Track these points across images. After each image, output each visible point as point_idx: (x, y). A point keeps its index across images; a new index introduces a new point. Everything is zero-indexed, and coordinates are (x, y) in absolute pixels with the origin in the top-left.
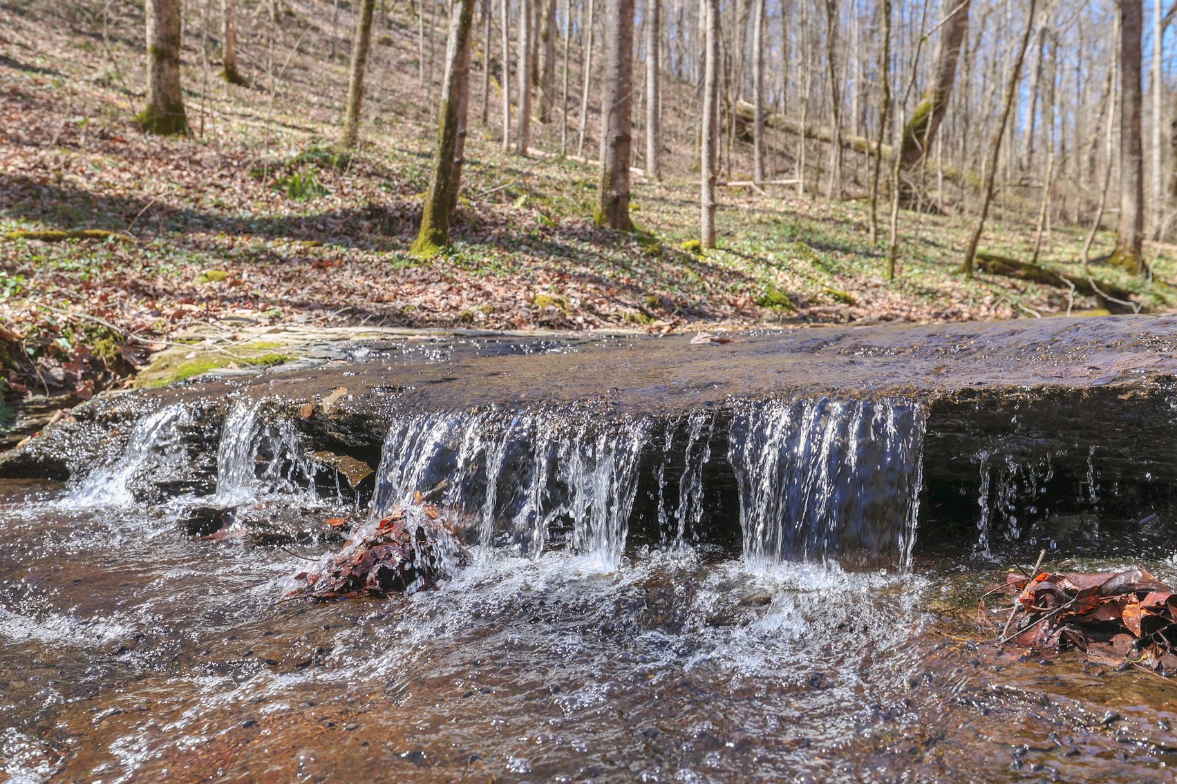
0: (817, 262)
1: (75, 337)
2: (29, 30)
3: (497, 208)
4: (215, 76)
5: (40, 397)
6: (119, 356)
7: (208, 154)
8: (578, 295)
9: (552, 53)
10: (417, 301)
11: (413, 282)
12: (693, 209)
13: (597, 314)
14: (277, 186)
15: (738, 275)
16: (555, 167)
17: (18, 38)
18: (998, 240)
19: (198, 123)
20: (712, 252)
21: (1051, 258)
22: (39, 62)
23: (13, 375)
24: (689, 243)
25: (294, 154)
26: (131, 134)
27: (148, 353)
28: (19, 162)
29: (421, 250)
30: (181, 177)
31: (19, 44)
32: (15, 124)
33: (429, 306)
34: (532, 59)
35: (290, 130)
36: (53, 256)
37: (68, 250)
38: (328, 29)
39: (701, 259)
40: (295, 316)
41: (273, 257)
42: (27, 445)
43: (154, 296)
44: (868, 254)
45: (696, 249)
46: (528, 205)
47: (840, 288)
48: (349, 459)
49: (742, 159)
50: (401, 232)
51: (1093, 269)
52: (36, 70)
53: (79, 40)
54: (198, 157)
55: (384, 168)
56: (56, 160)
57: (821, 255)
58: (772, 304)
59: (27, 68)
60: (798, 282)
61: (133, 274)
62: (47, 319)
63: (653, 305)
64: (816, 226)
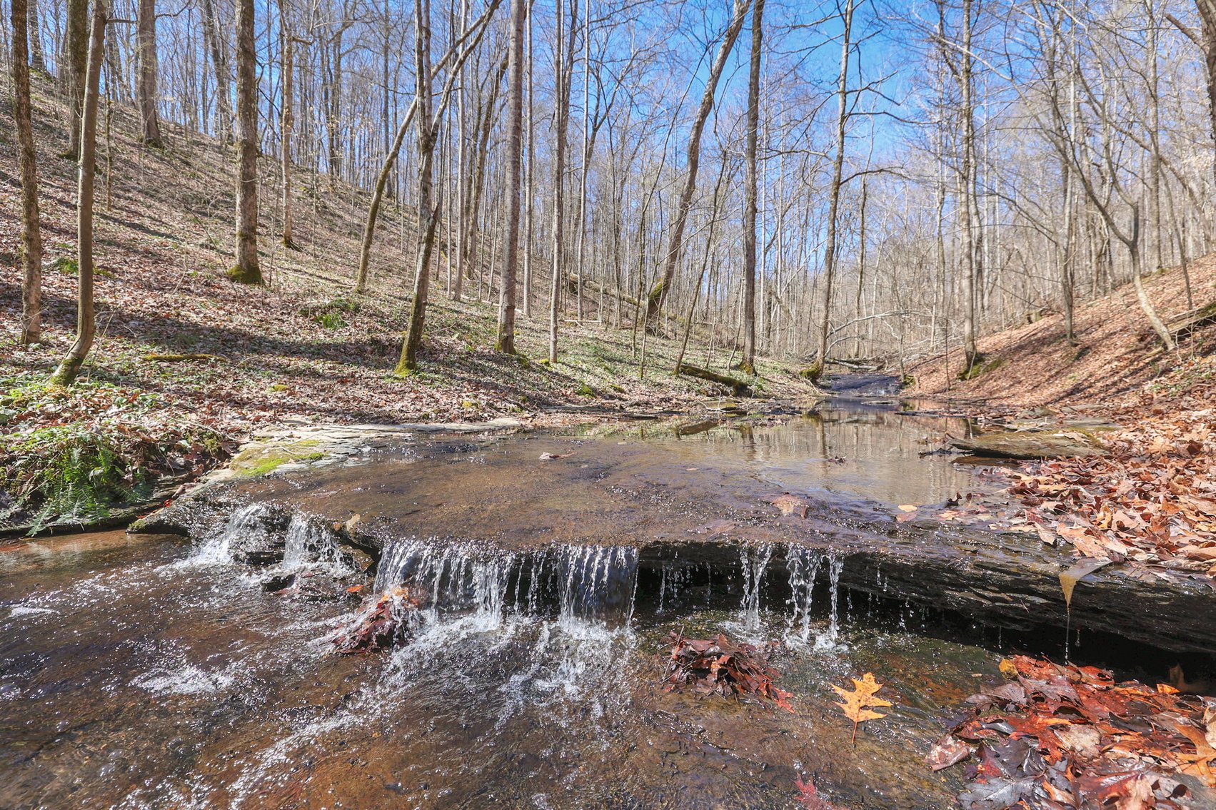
0: (606, 368)
1: (192, 439)
2: (157, 208)
3: (443, 340)
4: (279, 242)
5: (169, 477)
6: (220, 448)
7: (273, 300)
8: (485, 397)
9: (475, 241)
10: (398, 406)
11: (395, 393)
12: (546, 334)
13: (495, 408)
14: (316, 320)
15: (567, 378)
16: (475, 308)
17: (149, 213)
18: (691, 355)
19: (268, 275)
20: (555, 365)
21: (714, 365)
22: (163, 230)
23: (151, 464)
24: (544, 360)
25: (328, 302)
26: (224, 283)
27: (238, 444)
28: (151, 301)
29: (400, 371)
30: (258, 313)
31: (149, 217)
32: (148, 275)
33: (404, 409)
34: (464, 244)
35: (324, 281)
36: (176, 373)
37: (185, 369)
38: (347, 217)
39: (549, 369)
40: (328, 419)
41: (315, 374)
42: (161, 514)
43: (240, 404)
44: (631, 364)
45: (547, 364)
46: (460, 338)
47: (617, 382)
48: (361, 552)
49: (572, 303)
50: (389, 354)
51: (732, 371)
52: (162, 235)
53: (190, 216)
54: (267, 300)
55: (380, 311)
56: (176, 301)
57: (608, 364)
58: (584, 394)
59: (155, 233)
60: (597, 380)
61: (228, 386)
62: (174, 428)
63: (524, 401)
64: (608, 347)
